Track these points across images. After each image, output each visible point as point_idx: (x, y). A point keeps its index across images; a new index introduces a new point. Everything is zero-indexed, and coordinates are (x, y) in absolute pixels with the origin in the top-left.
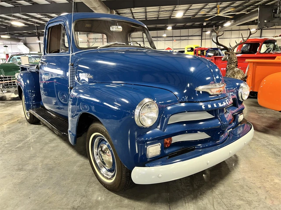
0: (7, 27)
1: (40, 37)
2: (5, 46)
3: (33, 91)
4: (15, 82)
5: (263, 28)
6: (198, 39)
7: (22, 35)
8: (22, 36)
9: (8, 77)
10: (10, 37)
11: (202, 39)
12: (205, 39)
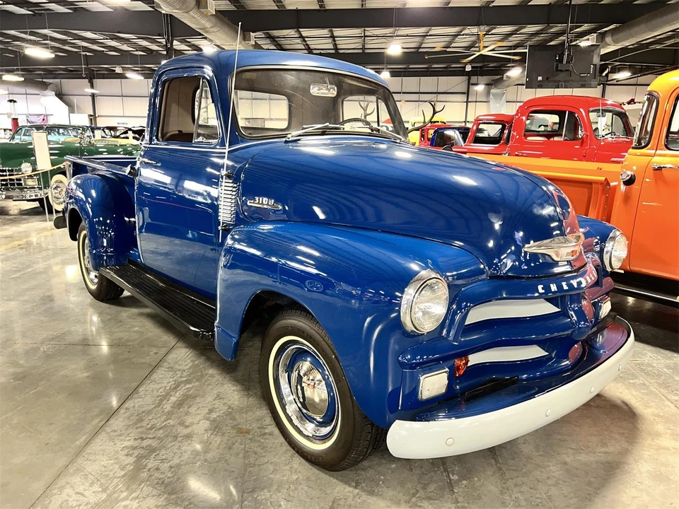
0: (16, 56)
1: (94, 80)
2: (11, 101)
3: (108, 221)
4: (20, 180)
5: (608, 83)
6: (459, 100)
7: (51, 74)
8: (53, 76)
9: (9, 170)
10: (23, 79)
11: (467, 102)
12: (476, 102)
